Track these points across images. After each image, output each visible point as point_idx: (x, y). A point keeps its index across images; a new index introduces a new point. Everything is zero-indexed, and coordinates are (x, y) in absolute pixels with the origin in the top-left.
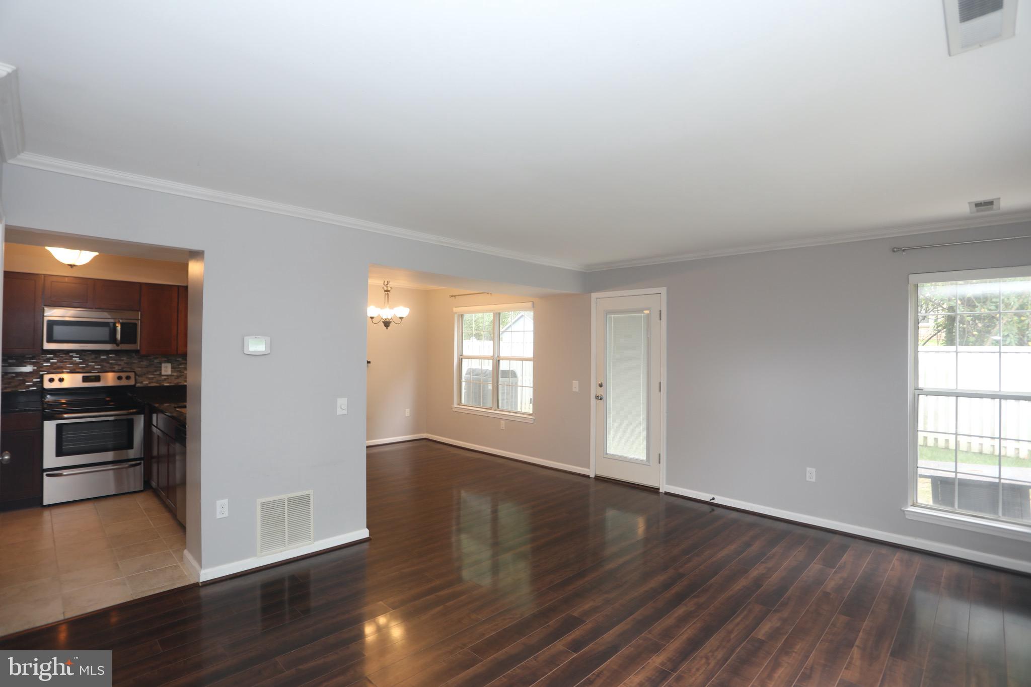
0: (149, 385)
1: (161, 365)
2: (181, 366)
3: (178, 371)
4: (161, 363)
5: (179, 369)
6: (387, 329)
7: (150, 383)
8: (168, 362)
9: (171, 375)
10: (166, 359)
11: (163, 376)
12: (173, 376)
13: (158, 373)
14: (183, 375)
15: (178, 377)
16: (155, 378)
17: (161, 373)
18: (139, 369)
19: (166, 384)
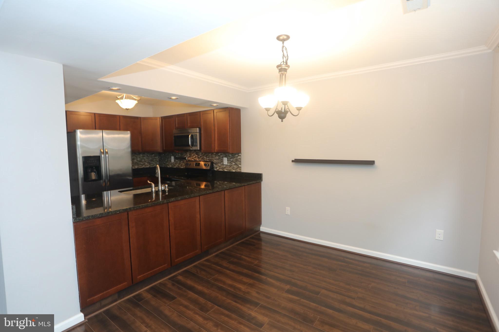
0: (219, 170)
1: (223, 158)
2: (231, 160)
3: (230, 163)
4: (223, 157)
5: (230, 162)
6: (282, 121)
7: (219, 169)
8: (226, 157)
9: (227, 165)
10: (225, 155)
11: (224, 165)
12: (228, 165)
13: (222, 163)
14: (232, 165)
15: (230, 166)
16: (221, 166)
17: (223, 163)
18: (216, 161)
19: (226, 170)
